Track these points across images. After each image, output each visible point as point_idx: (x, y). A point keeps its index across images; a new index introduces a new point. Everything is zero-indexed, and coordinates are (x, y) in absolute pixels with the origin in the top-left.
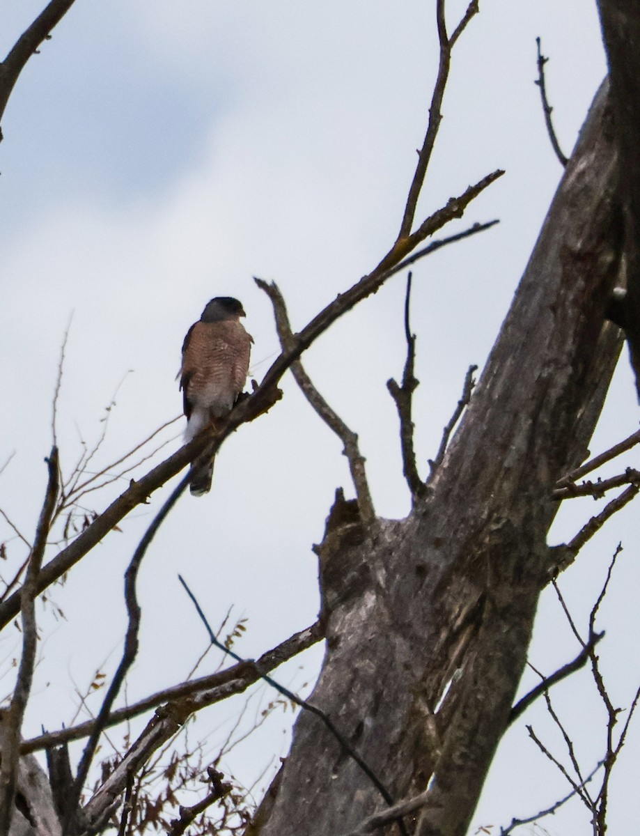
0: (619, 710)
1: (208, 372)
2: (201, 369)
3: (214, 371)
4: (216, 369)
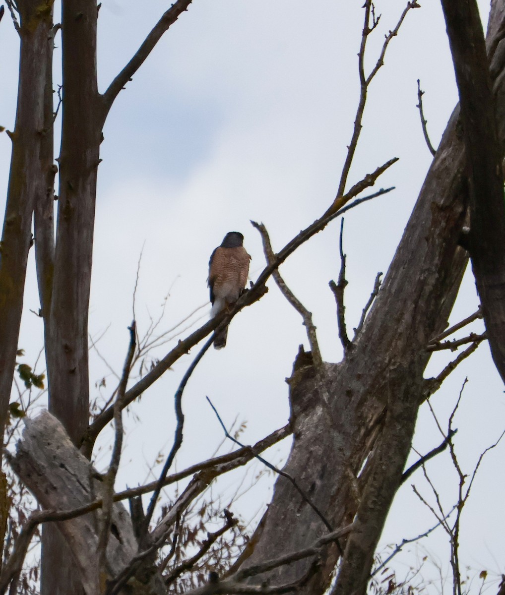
0: (466, 476)
1: (225, 277)
2: (221, 275)
3: (228, 276)
4: (229, 275)
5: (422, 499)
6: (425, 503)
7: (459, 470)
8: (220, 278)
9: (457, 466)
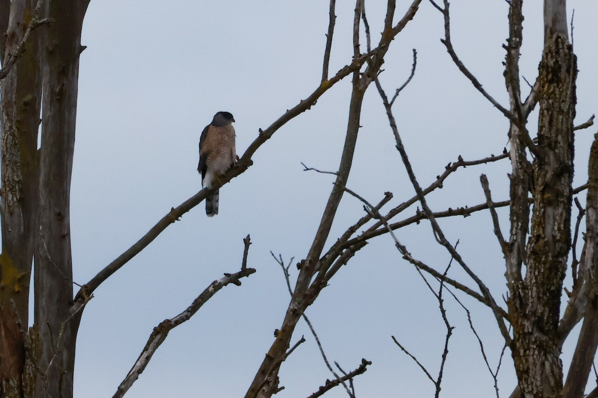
2: (215, 150)
3: (222, 152)
4: (222, 150)
5: (403, 349)
6: (407, 353)
7: (447, 323)
8: (214, 153)
9: (445, 319)
